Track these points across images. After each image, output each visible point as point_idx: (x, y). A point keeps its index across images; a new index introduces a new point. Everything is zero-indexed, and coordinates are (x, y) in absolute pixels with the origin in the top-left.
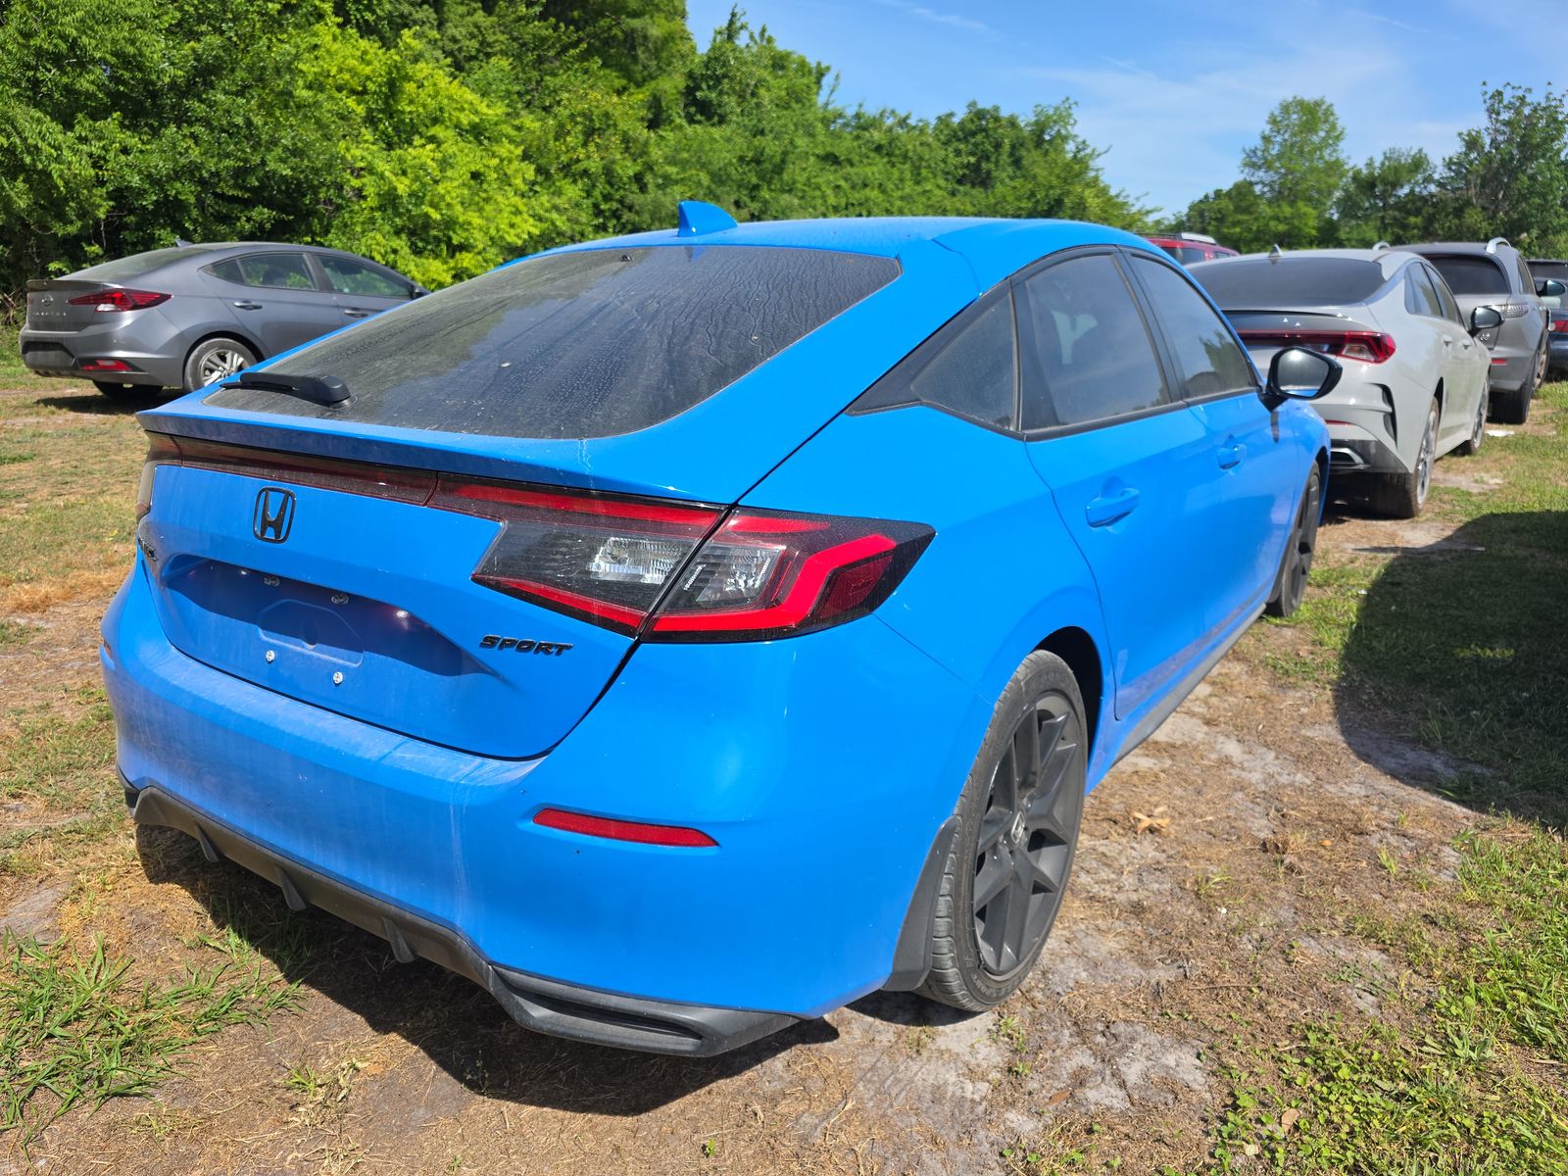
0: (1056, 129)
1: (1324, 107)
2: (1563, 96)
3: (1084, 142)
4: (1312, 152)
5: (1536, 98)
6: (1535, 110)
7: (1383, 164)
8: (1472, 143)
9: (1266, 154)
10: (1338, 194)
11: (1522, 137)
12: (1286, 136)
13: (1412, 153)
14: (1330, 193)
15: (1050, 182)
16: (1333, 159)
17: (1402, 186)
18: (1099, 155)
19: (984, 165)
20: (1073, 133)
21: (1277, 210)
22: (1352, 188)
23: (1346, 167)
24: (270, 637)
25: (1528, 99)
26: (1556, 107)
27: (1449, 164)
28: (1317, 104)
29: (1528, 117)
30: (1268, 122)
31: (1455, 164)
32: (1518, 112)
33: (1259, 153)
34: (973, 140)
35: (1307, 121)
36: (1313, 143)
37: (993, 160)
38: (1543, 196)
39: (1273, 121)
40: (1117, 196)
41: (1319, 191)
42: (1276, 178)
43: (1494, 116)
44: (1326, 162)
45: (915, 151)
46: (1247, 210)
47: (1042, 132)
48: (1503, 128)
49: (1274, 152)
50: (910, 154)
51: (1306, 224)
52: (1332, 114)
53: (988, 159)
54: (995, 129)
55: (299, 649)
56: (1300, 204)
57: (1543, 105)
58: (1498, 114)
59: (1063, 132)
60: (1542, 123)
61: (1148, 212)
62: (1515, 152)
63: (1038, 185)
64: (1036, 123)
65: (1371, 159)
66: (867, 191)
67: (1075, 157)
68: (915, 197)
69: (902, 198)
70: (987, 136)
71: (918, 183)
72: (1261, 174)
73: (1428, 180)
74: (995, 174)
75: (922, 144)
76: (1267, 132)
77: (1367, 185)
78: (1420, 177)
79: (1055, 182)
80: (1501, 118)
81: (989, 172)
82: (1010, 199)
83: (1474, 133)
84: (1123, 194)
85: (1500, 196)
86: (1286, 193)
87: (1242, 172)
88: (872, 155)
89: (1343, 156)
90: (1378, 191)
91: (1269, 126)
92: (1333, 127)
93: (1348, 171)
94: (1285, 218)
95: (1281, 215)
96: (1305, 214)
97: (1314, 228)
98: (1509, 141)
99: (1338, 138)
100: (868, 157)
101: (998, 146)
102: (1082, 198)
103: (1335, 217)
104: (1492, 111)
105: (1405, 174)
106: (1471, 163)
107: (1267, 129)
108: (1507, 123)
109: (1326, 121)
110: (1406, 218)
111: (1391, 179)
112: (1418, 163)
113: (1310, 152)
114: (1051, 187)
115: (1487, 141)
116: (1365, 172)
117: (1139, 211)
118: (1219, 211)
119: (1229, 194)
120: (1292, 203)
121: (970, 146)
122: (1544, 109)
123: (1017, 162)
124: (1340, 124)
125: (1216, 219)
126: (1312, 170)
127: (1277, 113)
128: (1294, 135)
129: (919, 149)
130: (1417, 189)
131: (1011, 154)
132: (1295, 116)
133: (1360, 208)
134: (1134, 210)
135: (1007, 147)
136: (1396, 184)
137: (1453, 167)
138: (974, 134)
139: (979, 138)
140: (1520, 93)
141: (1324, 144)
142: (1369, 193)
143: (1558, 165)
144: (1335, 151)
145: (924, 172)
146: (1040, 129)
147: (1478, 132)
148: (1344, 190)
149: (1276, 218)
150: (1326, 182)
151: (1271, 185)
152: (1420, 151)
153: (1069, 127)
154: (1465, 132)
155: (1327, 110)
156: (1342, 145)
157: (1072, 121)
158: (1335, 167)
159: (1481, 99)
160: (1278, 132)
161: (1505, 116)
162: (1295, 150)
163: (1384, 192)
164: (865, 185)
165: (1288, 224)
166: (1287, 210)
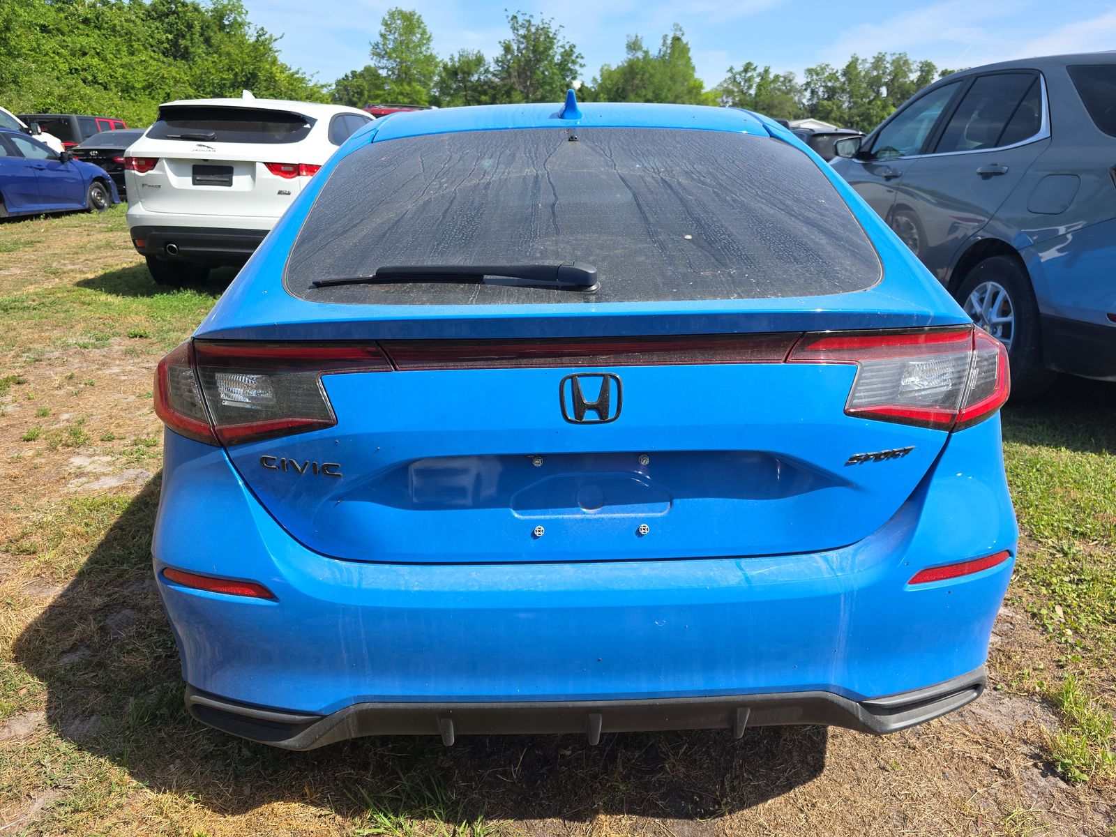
0: (233, 16)
1: (416, 17)
2: (550, 21)
3: (262, 29)
4: (415, 47)
5: (536, 21)
6: (537, 29)
7: (460, 60)
8: (507, 49)
9: (385, 47)
10: (436, 78)
11: (534, 46)
12: (396, 35)
13: (475, 53)
14: (431, 78)
15: (243, 59)
16: (428, 54)
17: (473, 75)
18: (275, 40)
19: (182, 42)
20: (247, 20)
21: (401, 88)
22: (444, 74)
23: (438, 60)
24: (525, 515)
25: (533, 23)
26: (548, 28)
27: (497, 61)
28: (412, 14)
29: (534, 34)
30: (382, 24)
31: (500, 62)
32: (529, 30)
33: (381, 46)
34: (167, 20)
35: (407, 26)
36: (414, 42)
37: (188, 37)
38: (550, 84)
39: (386, 24)
40: (297, 73)
41: (424, 76)
42: (395, 65)
43: (516, 32)
44: (425, 56)
45: (122, 26)
46: (378, 87)
47: (222, 18)
48: (522, 40)
49: (390, 46)
50: (118, 28)
51: (421, 99)
52: (422, 23)
53: (183, 37)
54: (185, 12)
55: (578, 516)
56: (414, 84)
57: (541, 26)
58: (518, 30)
59: (239, 20)
60: (542, 38)
61: (322, 86)
62: (531, 56)
63: (234, 61)
64: (215, 10)
65: (452, 55)
66: (88, 58)
67: (257, 41)
68: (135, 66)
69: (122, 66)
70: (179, 18)
71: (132, 54)
72: (384, 62)
73: (487, 71)
74: (192, 50)
75: (126, 20)
76: (383, 32)
77: (452, 73)
78: (482, 69)
79: (247, 60)
80: (520, 33)
81: (186, 48)
82: (213, 71)
83: (507, 42)
84: (301, 72)
85: (528, 83)
86: (403, 76)
87: (372, 59)
88: (81, 26)
89: (434, 53)
90: (459, 77)
91: (384, 27)
92: (424, 32)
93: (439, 63)
94: (407, 94)
95: (403, 91)
96: (419, 91)
97: (426, 101)
98: (527, 48)
99: (428, 39)
100: (78, 28)
101: (190, 27)
102: (271, 73)
103: (437, 94)
104: (514, 29)
105: (473, 67)
106: (509, 61)
107: (383, 29)
108: (524, 37)
109: (419, 27)
110: (480, 97)
111: (466, 69)
112: (479, 61)
113: (413, 47)
114: (246, 63)
115: (515, 47)
116: (450, 64)
117: (316, 85)
118: (358, 87)
119: (362, 75)
120: (409, 84)
121: (165, 25)
122: (542, 29)
123: (207, 41)
124: (428, 30)
125: (357, 93)
126: (417, 61)
127: (387, 18)
128: (401, 35)
129: (125, 24)
130: (482, 77)
131: (202, 35)
132: (399, 22)
133: (451, 89)
134: (311, 84)
135: (197, 28)
136: (469, 73)
137: (500, 64)
138: (167, 15)
139: (172, 18)
140: (527, 18)
141: (420, 45)
142: (455, 79)
143: (555, 66)
144: (428, 48)
145: (136, 45)
146: (219, 15)
147: (509, 42)
148: (439, 76)
149: (401, 94)
150: (427, 70)
151: (392, 69)
152: (479, 52)
153: (243, 16)
154: (503, 42)
155: (418, 19)
156: (432, 44)
157: (244, 11)
158: (430, 59)
159: (506, 21)
160: (390, 31)
161: (522, 32)
162: (404, 46)
163: (464, 78)
164: (85, 54)
165: (409, 98)
166: (407, 88)
